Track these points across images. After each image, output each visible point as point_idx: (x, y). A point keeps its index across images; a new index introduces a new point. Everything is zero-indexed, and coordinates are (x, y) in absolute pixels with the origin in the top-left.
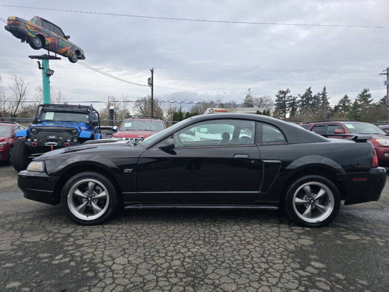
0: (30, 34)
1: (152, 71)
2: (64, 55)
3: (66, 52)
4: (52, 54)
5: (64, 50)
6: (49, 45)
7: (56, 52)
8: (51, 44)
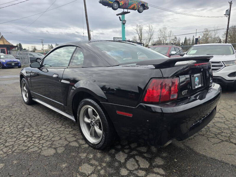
0: (110, 2)
1: (231, 3)
2: (133, 9)
3: (134, 7)
4: (126, 10)
5: (132, 6)
6: (122, 5)
7: (127, 9)
8: (123, 4)
